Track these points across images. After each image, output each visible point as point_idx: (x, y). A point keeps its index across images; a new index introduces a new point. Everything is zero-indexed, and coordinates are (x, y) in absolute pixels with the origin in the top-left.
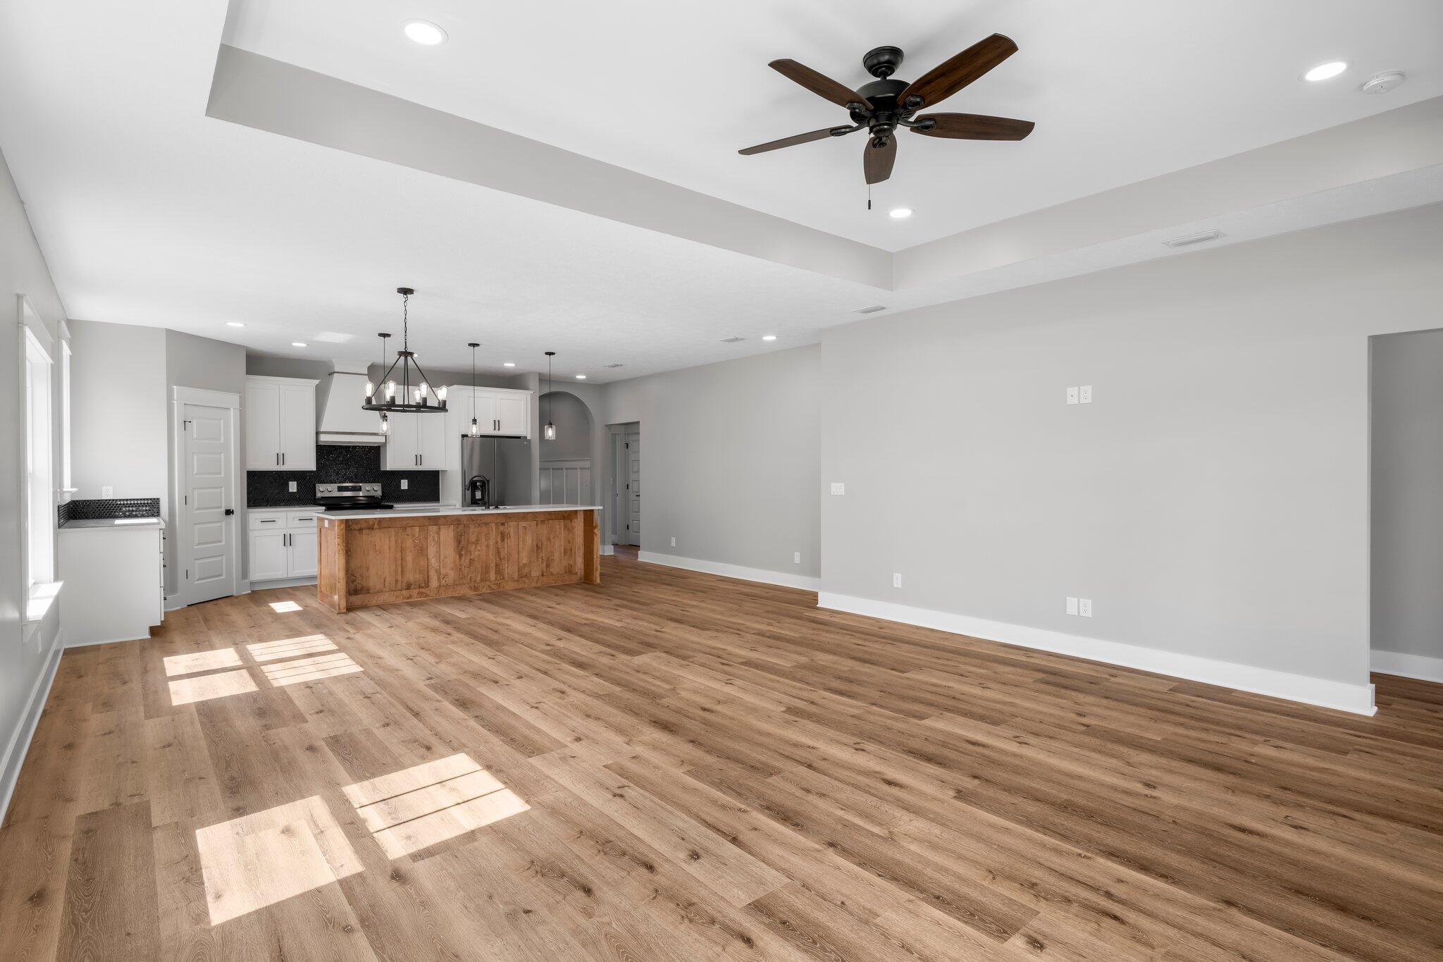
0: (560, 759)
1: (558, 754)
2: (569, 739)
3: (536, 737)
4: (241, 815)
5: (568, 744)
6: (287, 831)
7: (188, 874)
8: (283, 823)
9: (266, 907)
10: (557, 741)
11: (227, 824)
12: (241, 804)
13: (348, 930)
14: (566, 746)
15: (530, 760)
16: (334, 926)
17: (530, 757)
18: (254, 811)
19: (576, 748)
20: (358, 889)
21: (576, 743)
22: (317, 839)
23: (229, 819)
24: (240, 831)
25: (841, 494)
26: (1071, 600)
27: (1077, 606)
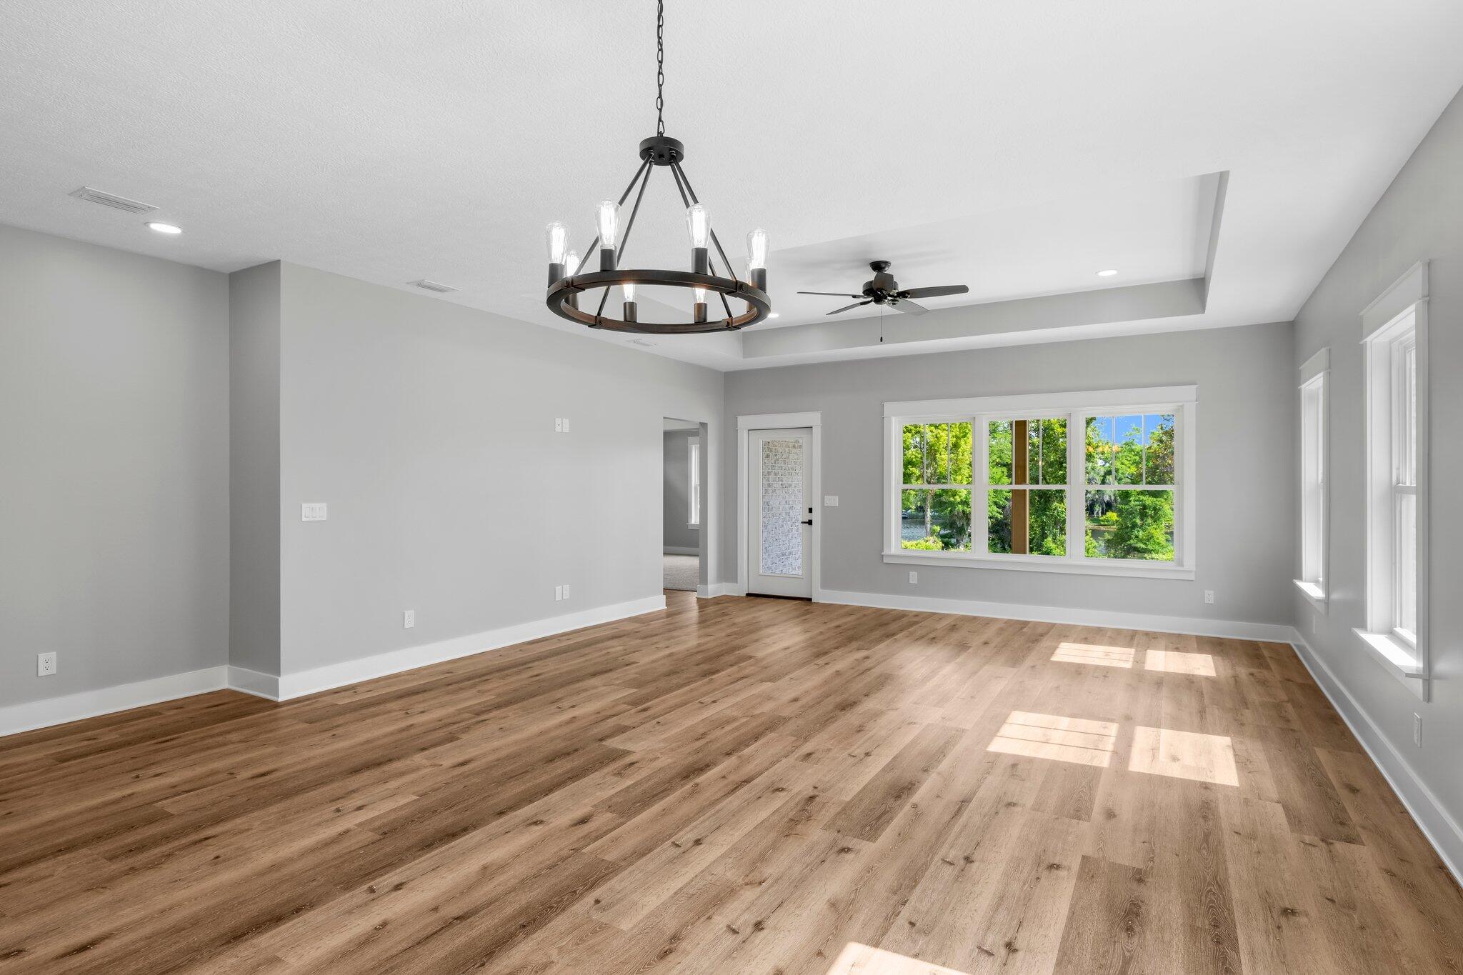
4: (1205, 783)
6: (1175, 759)
7: (1248, 763)
8: (1175, 765)
11: (1217, 782)
12: (1203, 791)
18: (1195, 782)
22: (1159, 747)
23: (1215, 784)
24: (1208, 773)
25: (320, 519)
26: (558, 589)
27: (562, 592)
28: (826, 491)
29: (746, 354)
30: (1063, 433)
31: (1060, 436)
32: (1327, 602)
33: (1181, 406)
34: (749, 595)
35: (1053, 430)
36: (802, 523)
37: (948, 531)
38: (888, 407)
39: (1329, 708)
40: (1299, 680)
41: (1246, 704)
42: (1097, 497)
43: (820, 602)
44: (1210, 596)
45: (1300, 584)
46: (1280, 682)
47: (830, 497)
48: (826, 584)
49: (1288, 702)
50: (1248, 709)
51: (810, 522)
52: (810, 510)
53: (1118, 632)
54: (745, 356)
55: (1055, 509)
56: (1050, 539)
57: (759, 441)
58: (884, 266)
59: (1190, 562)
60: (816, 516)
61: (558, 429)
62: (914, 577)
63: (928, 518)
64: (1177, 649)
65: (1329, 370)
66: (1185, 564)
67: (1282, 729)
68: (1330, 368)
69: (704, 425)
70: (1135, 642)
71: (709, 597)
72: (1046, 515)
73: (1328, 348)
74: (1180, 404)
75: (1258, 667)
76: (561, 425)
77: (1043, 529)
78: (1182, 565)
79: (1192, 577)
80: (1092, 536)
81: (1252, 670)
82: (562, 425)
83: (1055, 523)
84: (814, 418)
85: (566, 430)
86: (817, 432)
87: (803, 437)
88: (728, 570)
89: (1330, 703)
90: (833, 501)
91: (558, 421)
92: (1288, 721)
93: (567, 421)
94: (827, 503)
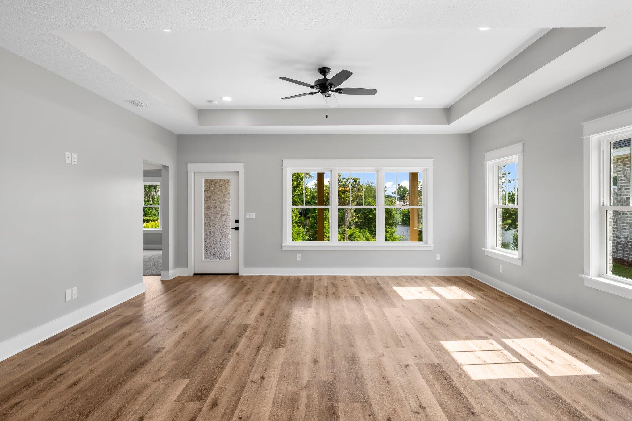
0: (422, 358)
1: (422, 361)
2: (411, 368)
3: (430, 376)
5: (414, 365)
10: (419, 369)
14: (416, 364)
15: (438, 362)
17: (438, 364)
19: (411, 361)
21: (409, 364)
26: (69, 292)
27: (71, 293)
28: (247, 210)
32: (522, 259)
33: (426, 169)
34: (195, 275)
36: (232, 229)
43: (244, 275)
44: (438, 257)
45: (490, 250)
47: (250, 213)
48: (248, 264)
51: (237, 228)
52: (237, 221)
54: (200, 125)
57: (202, 179)
58: (327, 71)
59: (431, 242)
60: (241, 225)
61: (68, 161)
62: (299, 257)
64: (439, 285)
65: (523, 153)
66: (429, 243)
69: (166, 167)
71: (170, 279)
73: (522, 143)
74: (427, 168)
76: (70, 159)
78: (428, 244)
79: (431, 249)
82: (72, 158)
84: (239, 167)
85: (75, 162)
86: (242, 175)
87: (232, 177)
90: (252, 215)
91: (68, 154)
93: (76, 155)
94: (248, 217)
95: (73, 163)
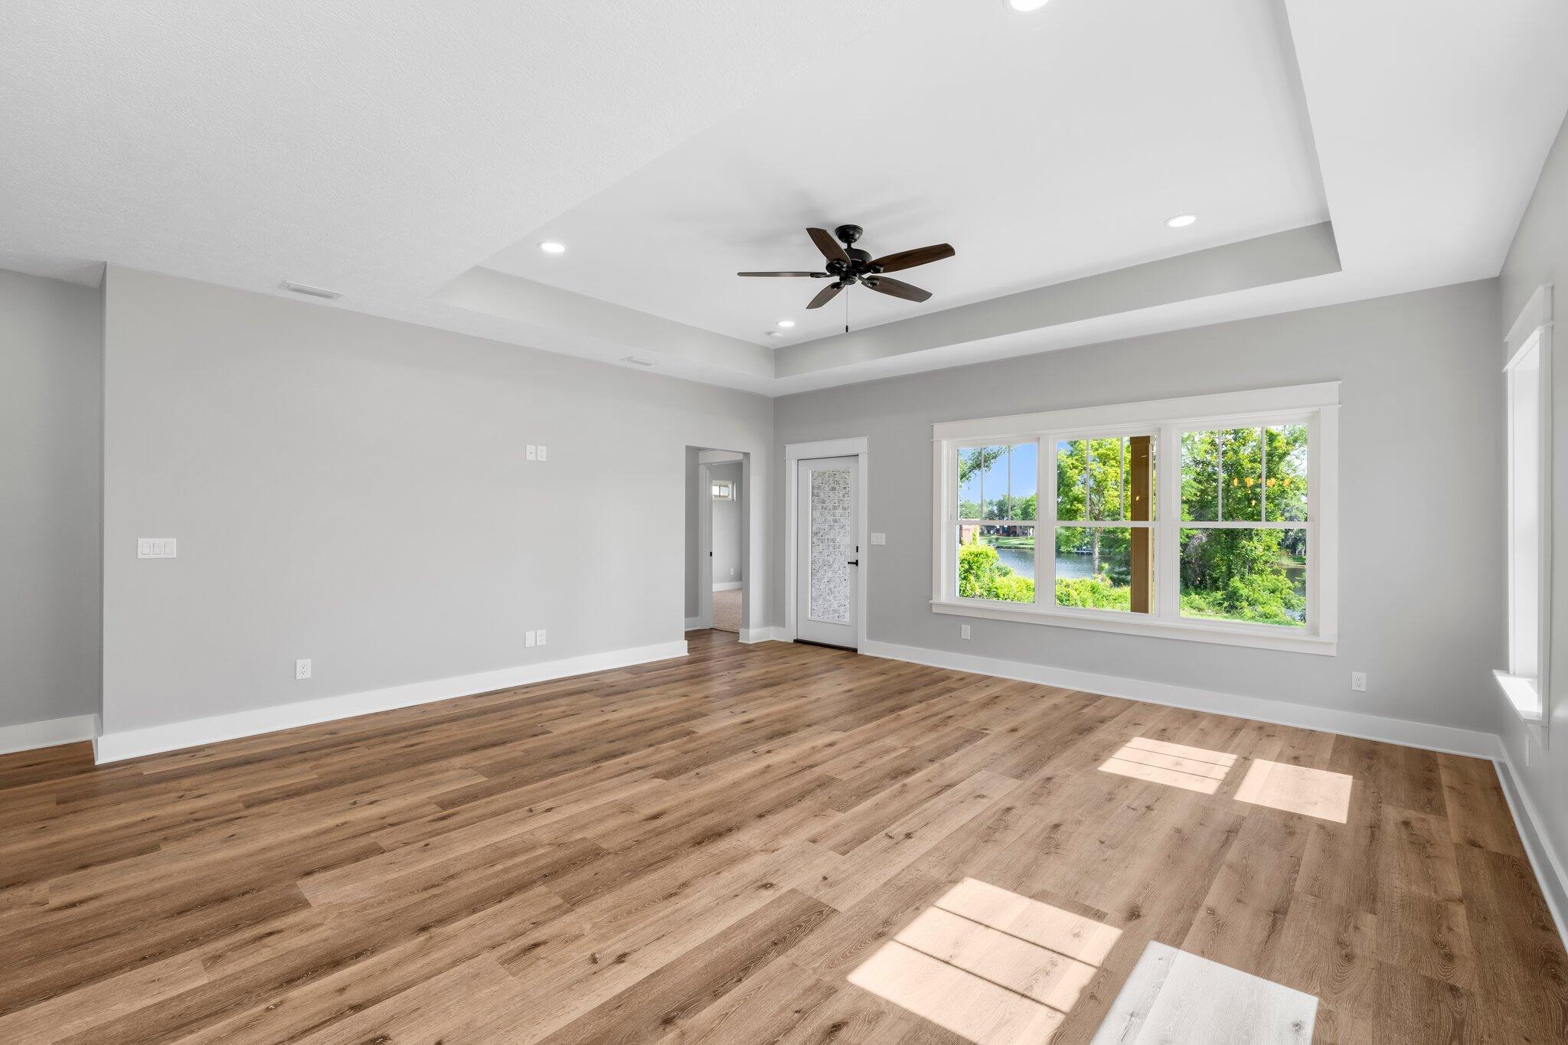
9: (1258, 976)
13: (1212, 912)
16: (1218, 921)
20: (1172, 931)
25: (165, 556)
26: (530, 634)
27: (535, 637)
28: (873, 527)
29: (778, 374)
30: (1252, 469)
31: (1250, 471)
32: (1547, 722)
34: (797, 641)
35: (1241, 465)
36: (849, 563)
37: (1124, 569)
38: (938, 428)
39: (1544, 928)
40: (1493, 844)
41: (1374, 900)
42: (1300, 535)
43: (866, 653)
44: (1360, 681)
45: (1502, 679)
46: (1457, 846)
48: (873, 634)
49: (1461, 901)
50: (1373, 912)
51: (856, 563)
52: (857, 549)
53: (1219, 720)
55: (1243, 547)
56: (1237, 578)
57: (808, 472)
58: (851, 232)
59: (1329, 630)
60: (862, 556)
62: (966, 631)
63: (1097, 555)
64: (1296, 760)
65: (1551, 323)
66: (1322, 633)
67: (1430, 982)
68: (1552, 318)
70: (1236, 741)
71: (750, 643)
72: (1233, 554)
73: (1550, 284)
74: (1316, 409)
75: (1422, 808)
76: (534, 453)
77: (1229, 568)
78: (1318, 635)
79: (1332, 653)
80: (1287, 577)
81: (1411, 814)
82: (537, 453)
83: (1244, 562)
84: (859, 445)
85: (543, 459)
86: (864, 460)
87: (851, 467)
88: (775, 612)
89: (1548, 912)
90: (880, 539)
91: (530, 447)
92: (1449, 958)
93: (544, 448)
94: (874, 541)
95: (539, 459)
